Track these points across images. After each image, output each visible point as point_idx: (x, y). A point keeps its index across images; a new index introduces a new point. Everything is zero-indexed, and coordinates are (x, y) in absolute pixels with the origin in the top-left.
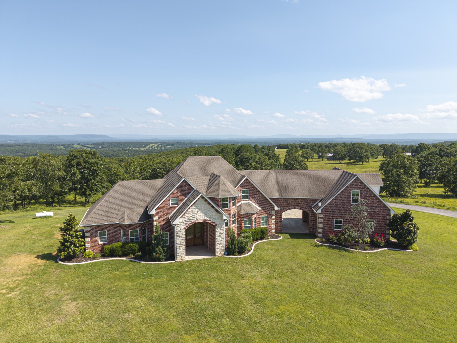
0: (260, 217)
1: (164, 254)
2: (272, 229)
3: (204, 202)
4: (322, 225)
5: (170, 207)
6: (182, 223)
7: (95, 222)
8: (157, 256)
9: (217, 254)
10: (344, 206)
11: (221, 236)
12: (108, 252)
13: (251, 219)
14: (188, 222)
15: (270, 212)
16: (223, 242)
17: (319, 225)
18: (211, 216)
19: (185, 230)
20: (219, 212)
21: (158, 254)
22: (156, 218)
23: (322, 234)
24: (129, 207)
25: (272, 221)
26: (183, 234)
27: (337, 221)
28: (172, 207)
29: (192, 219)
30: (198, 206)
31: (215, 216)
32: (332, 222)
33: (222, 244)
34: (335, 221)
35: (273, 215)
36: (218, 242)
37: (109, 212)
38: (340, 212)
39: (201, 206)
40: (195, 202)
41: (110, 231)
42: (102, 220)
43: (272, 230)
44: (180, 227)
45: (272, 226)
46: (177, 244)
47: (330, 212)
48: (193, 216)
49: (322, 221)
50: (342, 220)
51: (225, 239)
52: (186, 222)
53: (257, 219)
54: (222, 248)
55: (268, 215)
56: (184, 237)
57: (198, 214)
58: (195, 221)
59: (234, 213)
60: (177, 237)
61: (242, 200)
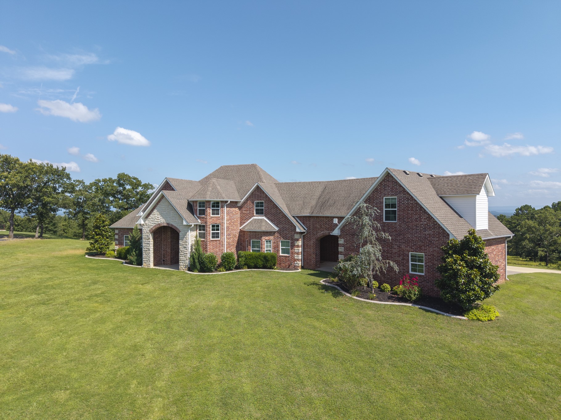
0: (277, 240)
7: (121, 225)
11: (185, 246)
13: (260, 240)
15: (292, 236)
16: (187, 254)
17: (340, 256)
18: (175, 220)
19: (150, 233)
25: (296, 248)
29: (156, 221)
30: (162, 207)
31: (178, 221)
33: (185, 256)
36: (181, 253)
39: (165, 207)
40: (159, 202)
45: (297, 255)
48: (157, 218)
49: (343, 251)
52: (151, 224)
53: (274, 243)
54: (186, 261)
55: (289, 240)
56: (149, 240)
57: (162, 216)
58: (159, 224)
59: (215, 224)
60: (143, 240)
61: (255, 215)
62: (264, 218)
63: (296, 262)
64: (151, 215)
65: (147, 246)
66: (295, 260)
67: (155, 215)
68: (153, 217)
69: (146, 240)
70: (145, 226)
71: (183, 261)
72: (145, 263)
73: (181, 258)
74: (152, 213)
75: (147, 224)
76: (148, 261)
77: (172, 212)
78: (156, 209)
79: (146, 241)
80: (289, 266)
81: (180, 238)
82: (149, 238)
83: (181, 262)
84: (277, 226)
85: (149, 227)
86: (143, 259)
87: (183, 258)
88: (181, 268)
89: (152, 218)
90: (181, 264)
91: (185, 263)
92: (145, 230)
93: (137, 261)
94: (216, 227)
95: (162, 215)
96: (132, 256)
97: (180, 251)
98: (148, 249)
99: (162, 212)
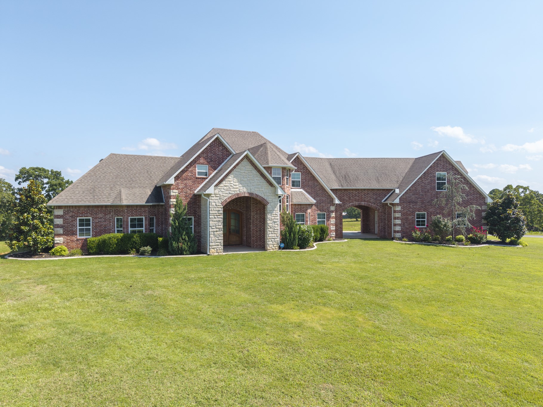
0: (314, 213)
1: (189, 244)
2: (331, 231)
3: (250, 167)
4: (400, 220)
5: (197, 178)
6: (219, 196)
7: (73, 201)
8: (178, 246)
9: (268, 248)
10: (428, 194)
11: (275, 220)
12: (94, 246)
13: (305, 213)
14: (227, 195)
15: (328, 208)
16: (278, 229)
17: (396, 220)
18: (261, 189)
19: (222, 207)
20: (271, 184)
21: (180, 242)
22: (174, 193)
23: (400, 234)
24: (128, 185)
25: (331, 220)
26: (219, 212)
27: (420, 215)
28: (199, 178)
29: (232, 189)
30: (242, 171)
31: (266, 190)
32: (413, 216)
33: (275, 233)
34: (417, 215)
35: (333, 212)
36: (270, 229)
37: (96, 190)
38: (422, 203)
39: (246, 172)
40: (237, 164)
41: (96, 218)
42: (85, 199)
43: (332, 233)
44: (215, 201)
45: (332, 227)
46: (210, 228)
47: (410, 202)
48: (234, 187)
49: (400, 216)
50: (426, 213)
51: (279, 225)
52: (224, 195)
53: (312, 216)
54: (276, 238)
55: (326, 212)
56: (221, 217)
57: (241, 184)
58: (237, 194)
60: (210, 216)
62: (301, 190)
64: (224, 182)
65: (217, 225)
67: (231, 182)
68: (227, 185)
70: (213, 197)
73: (270, 235)
74: (226, 180)
75: (217, 194)
76: (218, 246)
77: (257, 178)
78: (233, 174)
79: (216, 218)
81: (267, 212)
82: (221, 214)
83: (270, 240)
85: (220, 198)
88: (271, 248)
98: (219, 229)
99: (242, 179)
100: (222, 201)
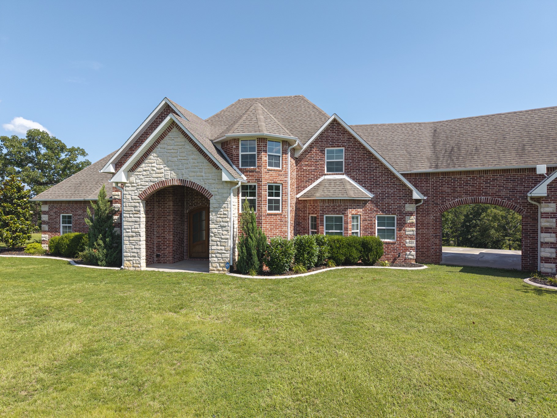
0: (370, 215)
3: (181, 139)
6: (136, 185)
7: (53, 196)
8: (92, 253)
14: (147, 183)
15: (401, 207)
16: (227, 239)
17: (543, 235)
19: (141, 201)
20: (215, 165)
29: (154, 175)
30: (169, 147)
31: (207, 175)
35: (411, 214)
36: (214, 238)
37: (83, 184)
39: (176, 147)
41: (76, 215)
42: (65, 194)
44: (130, 192)
45: (408, 241)
46: (125, 231)
48: (158, 171)
51: (231, 231)
52: (143, 183)
53: (365, 220)
54: (225, 253)
55: (395, 214)
56: (138, 215)
57: (168, 166)
58: (162, 182)
59: (274, 183)
60: (125, 215)
61: (326, 172)
62: (345, 177)
63: (408, 253)
64: (143, 165)
65: (133, 227)
66: (407, 249)
67: (153, 165)
68: (147, 168)
69: (131, 215)
70: (128, 187)
71: (218, 253)
72: (129, 261)
73: (213, 248)
74: (146, 161)
75: (134, 183)
76: (135, 257)
77: (193, 157)
78: (156, 153)
79: (131, 217)
80: (395, 259)
81: (211, 209)
82: (139, 211)
83: (214, 255)
84: (371, 191)
85: (137, 188)
86: (125, 254)
87: (219, 248)
88: (215, 269)
89: (145, 171)
90: (213, 259)
91: (222, 258)
92: (129, 194)
93: (106, 257)
94: (274, 190)
95: (167, 163)
96: (95, 248)
97: (213, 235)
98: (136, 233)
99: (170, 158)
100: (140, 192)
